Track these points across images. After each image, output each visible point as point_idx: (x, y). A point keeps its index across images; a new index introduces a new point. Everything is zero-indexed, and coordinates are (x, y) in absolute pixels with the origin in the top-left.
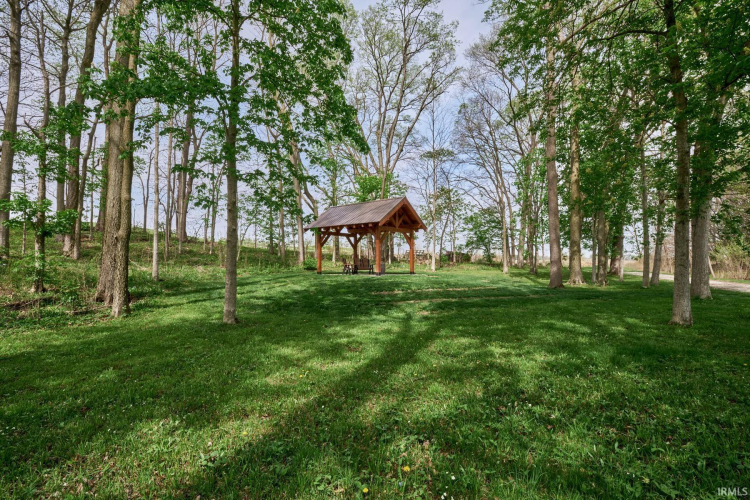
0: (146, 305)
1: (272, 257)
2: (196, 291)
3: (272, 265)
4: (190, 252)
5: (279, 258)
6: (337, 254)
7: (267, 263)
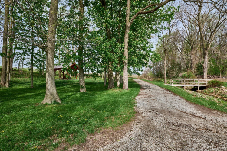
0: (12, 86)
1: (40, 75)
2: (21, 83)
3: (40, 77)
4: (15, 74)
5: (43, 75)
6: (60, 74)
7: (39, 77)
